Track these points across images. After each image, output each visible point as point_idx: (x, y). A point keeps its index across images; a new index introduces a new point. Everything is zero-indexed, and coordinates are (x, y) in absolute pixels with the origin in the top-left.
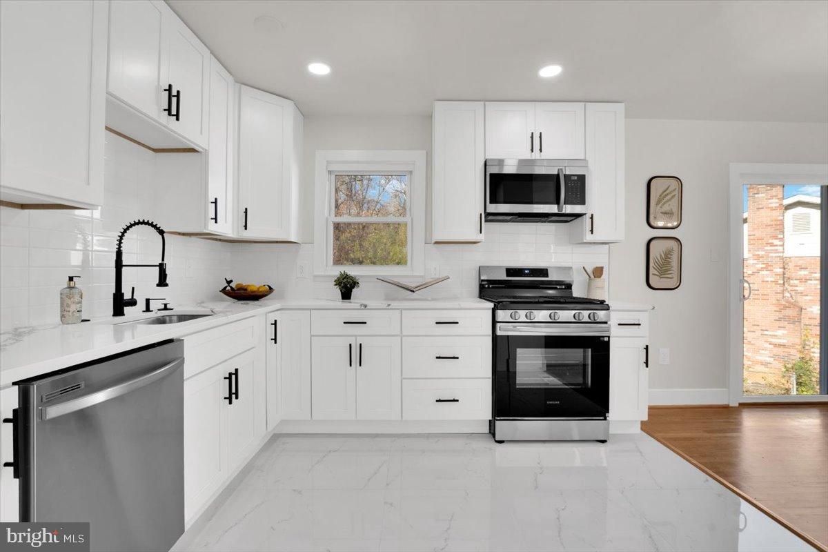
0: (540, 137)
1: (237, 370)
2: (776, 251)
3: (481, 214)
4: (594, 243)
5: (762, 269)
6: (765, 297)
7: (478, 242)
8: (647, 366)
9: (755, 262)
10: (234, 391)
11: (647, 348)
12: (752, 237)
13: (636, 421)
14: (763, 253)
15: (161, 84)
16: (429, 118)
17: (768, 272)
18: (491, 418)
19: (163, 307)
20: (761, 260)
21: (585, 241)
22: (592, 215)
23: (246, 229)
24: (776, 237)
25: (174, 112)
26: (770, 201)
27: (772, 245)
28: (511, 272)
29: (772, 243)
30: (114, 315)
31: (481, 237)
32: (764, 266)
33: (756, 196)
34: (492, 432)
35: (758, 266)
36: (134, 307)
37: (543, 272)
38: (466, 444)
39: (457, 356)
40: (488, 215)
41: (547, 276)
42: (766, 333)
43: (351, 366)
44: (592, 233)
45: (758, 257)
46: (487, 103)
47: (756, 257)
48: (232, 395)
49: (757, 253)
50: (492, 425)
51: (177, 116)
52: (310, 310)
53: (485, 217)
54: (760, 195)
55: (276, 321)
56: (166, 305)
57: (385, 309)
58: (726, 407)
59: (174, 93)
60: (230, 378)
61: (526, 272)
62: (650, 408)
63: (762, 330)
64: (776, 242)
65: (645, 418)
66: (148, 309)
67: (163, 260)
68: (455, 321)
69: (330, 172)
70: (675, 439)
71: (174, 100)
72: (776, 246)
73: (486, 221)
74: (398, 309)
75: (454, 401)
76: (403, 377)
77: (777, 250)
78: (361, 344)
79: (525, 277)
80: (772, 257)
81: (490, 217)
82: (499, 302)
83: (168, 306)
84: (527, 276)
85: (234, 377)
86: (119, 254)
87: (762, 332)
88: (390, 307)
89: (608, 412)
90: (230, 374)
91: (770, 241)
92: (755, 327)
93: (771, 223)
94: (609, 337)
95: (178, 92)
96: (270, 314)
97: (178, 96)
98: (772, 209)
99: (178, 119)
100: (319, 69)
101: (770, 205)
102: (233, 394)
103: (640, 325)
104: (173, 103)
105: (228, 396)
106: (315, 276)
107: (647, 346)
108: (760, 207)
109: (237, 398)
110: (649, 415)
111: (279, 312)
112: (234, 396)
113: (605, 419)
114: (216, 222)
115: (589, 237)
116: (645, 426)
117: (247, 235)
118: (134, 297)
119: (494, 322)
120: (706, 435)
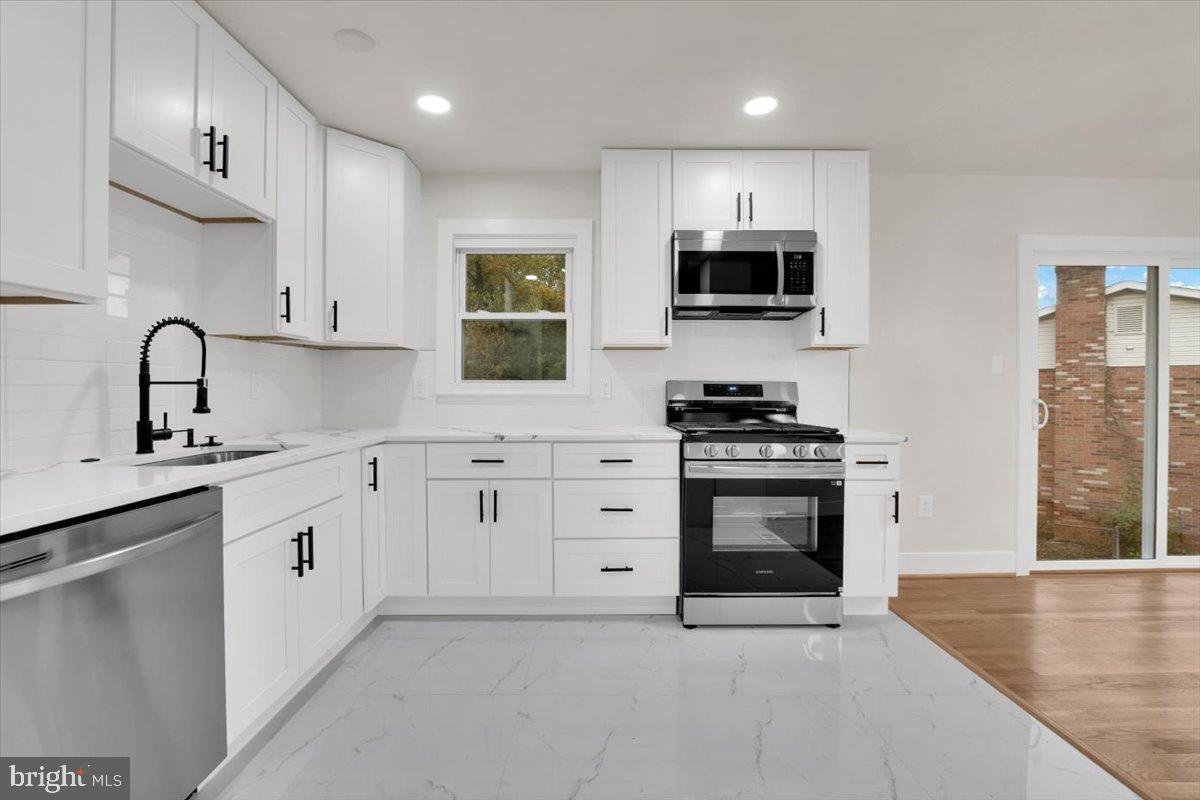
0: (751, 200)
1: (310, 529)
2: (1095, 359)
3: (667, 309)
4: (828, 349)
5: (1075, 384)
6: (1078, 422)
7: (664, 348)
8: (897, 521)
9: (1065, 373)
10: (306, 557)
11: (896, 496)
12: (1061, 340)
13: (881, 598)
14: (1077, 361)
15: (199, 125)
16: (597, 173)
17: (1082, 388)
18: (678, 594)
19: (207, 441)
20: (1074, 370)
21: (813, 346)
22: (823, 309)
23: (335, 330)
24: (1094, 340)
25: (219, 164)
26: (1087, 290)
27: (1089, 350)
28: (710, 389)
29: (1090, 348)
30: (138, 452)
31: (668, 340)
32: (1077, 379)
33: (1068, 282)
34: (680, 613)
35: (1069, 379)
36: (168, 441)
37: (755, 389)
38: (643, 630)
39: (630, 508)
40: (676, 309)
41: (762, 395)
42: (1079, 471)
43: (482, 521)
44: (823, 334)
45: (1069, 368)
46: (675, 151)
47: (1066, 367)
48: (304, 563)
49: (1069, 361)
50: (680, 603)
51: (224, 172)
52: (425, 443)
53: (673, 312)
54: (1074, 282)
55: (375, 459)
56: (211, 438)
57: (529, 442)
58: (1012, 577)
59: (219, 138)
60: (299, 540)
61: (731, 388)
62: (901, 579)
63: (1074, 468)
64: (1094, 346)
65: (895, 593)
66: (190, 444)
67: (203, 374)
68: (629, 459)
69: (458, 251)
70: (935, 623)
71: (219, 149)
72: (1095, 351)
73: (675, 318)
74: (549, 442)
75: (627, 569)
76: (556, 536)
77: (1096, 357)
78: (495, 492)
79: (730, 395)
80: (1089, 367)
81: (679, 312)
82: (689, 432)
83: (215, 440)
84: (734, 396)
85: (305, 539)
86: (144, 366)
87: (1074, 471)
88: (537, 439)
89: (841, 585)
90: (300, 535)
91: (1087, 345)
92: (1066, 464)
93: (1089, 320)
94: (843, 481)
95: (225, 137)
96: (367, 450)
97: (225, 143)
98: (1089, 300)
99: (225, 176)
100: (434, 104)
101: (1087, 296)
102: (306, 562)
103: (887, 463)
104: (217, 152)
105: (297, 565)
106: (439, 396)
107: (897, 493)
108: (1074, 297)
109: (311, 567)
110: (901, 588)
111: (382, 446)
112: (306, 566)
113: (838, 595)
114: (288, 321)
115: (818, 340)
116: (894, 605)
117: (337, 338)
118: (168, 427)
119: (682, 460)
120: (980, 616)
